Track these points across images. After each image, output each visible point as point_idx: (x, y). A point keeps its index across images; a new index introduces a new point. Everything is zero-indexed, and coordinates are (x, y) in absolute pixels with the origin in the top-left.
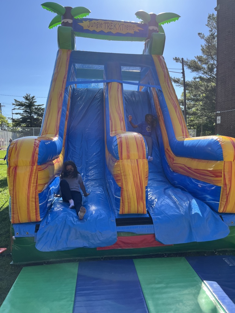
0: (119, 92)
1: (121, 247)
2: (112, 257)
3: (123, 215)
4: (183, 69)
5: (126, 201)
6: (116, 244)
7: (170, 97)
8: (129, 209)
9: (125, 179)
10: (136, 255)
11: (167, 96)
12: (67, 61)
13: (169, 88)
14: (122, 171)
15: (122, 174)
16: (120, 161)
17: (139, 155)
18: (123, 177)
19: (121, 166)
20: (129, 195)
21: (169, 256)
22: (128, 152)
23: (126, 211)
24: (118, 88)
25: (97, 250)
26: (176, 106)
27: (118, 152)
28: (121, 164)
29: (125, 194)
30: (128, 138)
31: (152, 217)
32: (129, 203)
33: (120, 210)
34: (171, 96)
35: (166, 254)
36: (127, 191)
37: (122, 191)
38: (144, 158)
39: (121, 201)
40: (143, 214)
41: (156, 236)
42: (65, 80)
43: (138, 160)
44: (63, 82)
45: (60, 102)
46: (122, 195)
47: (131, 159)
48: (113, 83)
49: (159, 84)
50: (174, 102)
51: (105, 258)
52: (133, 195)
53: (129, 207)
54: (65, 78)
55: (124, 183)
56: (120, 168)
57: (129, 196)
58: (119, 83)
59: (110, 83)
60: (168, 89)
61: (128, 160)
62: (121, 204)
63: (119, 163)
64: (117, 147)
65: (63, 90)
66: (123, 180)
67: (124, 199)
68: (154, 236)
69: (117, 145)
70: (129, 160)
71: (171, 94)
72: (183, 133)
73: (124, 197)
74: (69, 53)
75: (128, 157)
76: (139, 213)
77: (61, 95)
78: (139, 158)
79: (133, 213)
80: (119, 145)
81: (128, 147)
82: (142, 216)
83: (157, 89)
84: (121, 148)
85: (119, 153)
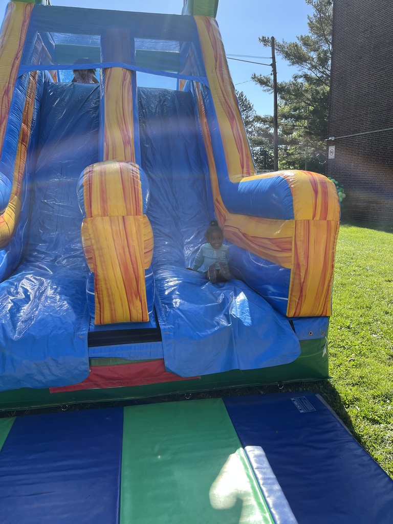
0: (125, 87)
1: (98, 385)
2: (85, 404)
3: (101, 325)
4: (274, 58)
5: (106, 299)
6: (88, 380)
7: (223, 98)
8: (112, 315)
9: (100, 256)
10: (133, 398)
11: (218, 96)
12: (23, 25)
13: (223, 81)
14: (93, 241)
15: (95, 247)
16: (89, 219)
17: (126, 207)
18: (97, 253)
19: (91, 231)
20: (111, 287)
21: (196, 396)
22: (104, 200)
23: (107, 319)
24: (124, 80)
25: (51, 392)
26: (234, 117)
27: (83, 202)
28: (89, 226)
29: (102, 285)
30: (105, 172)
31: (162, 327)
32: (111, 303)
33: (96, 316)
34: (226, 96)
35: (188, 395)
36: (105, 280)
37: (96, 280)
38: (137, 213)
39: (96, 300)
40: (143, 323)
41: (166, 363)
42: (17, 62)
43: (125, 217)
44: (13, 67)
45: (4, 105)
46: (96, 289)
47: (110, 217)
48: (114, 69)
49: (205, 75)
50: (230, 109)
51: (71, 406)
52: (118, 288)
53: (111, 310)
54: (16, 58)
55: (98, 264)
56: (90, 235)
57: (109, 290)
58: (127, 69)
59: (109, 69)
60: (221, 84)
61: (104, 218)
62: (97, 305)
63: (86, 224)
64: (83, 191)
65: (12, 81)
66: (98, 259)
67: (101, 296)
68: (163, 363)
69: (82, 186)
70: (107, 218)
71: (225, 94)
72: (243, 167)
73: (101, 293)
74: (29, 8)
75: (105, 213)
76: (133, 321)
77: (7, 92)
78: (127, 213)
79: (123, 322)
80: (85, 188)
81: (103, 192)
82: (142, 327)
83: (202, 84)
84: (89, 193)
85: (85, 204)
